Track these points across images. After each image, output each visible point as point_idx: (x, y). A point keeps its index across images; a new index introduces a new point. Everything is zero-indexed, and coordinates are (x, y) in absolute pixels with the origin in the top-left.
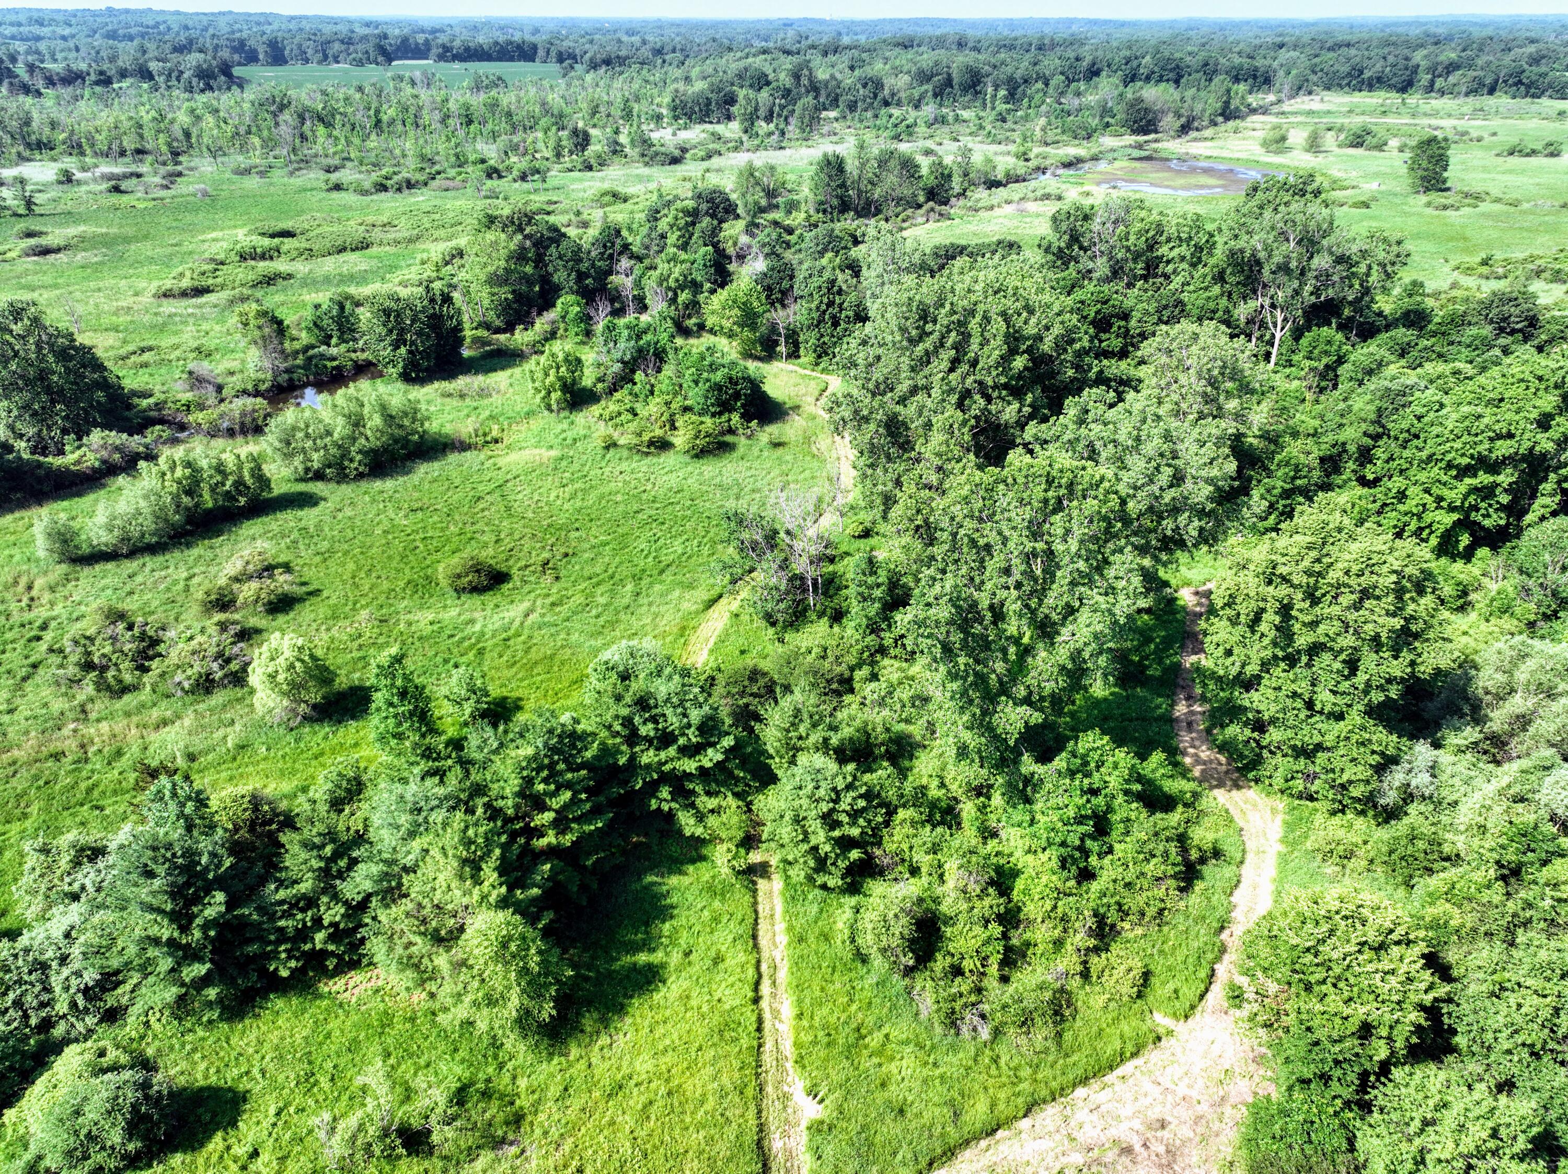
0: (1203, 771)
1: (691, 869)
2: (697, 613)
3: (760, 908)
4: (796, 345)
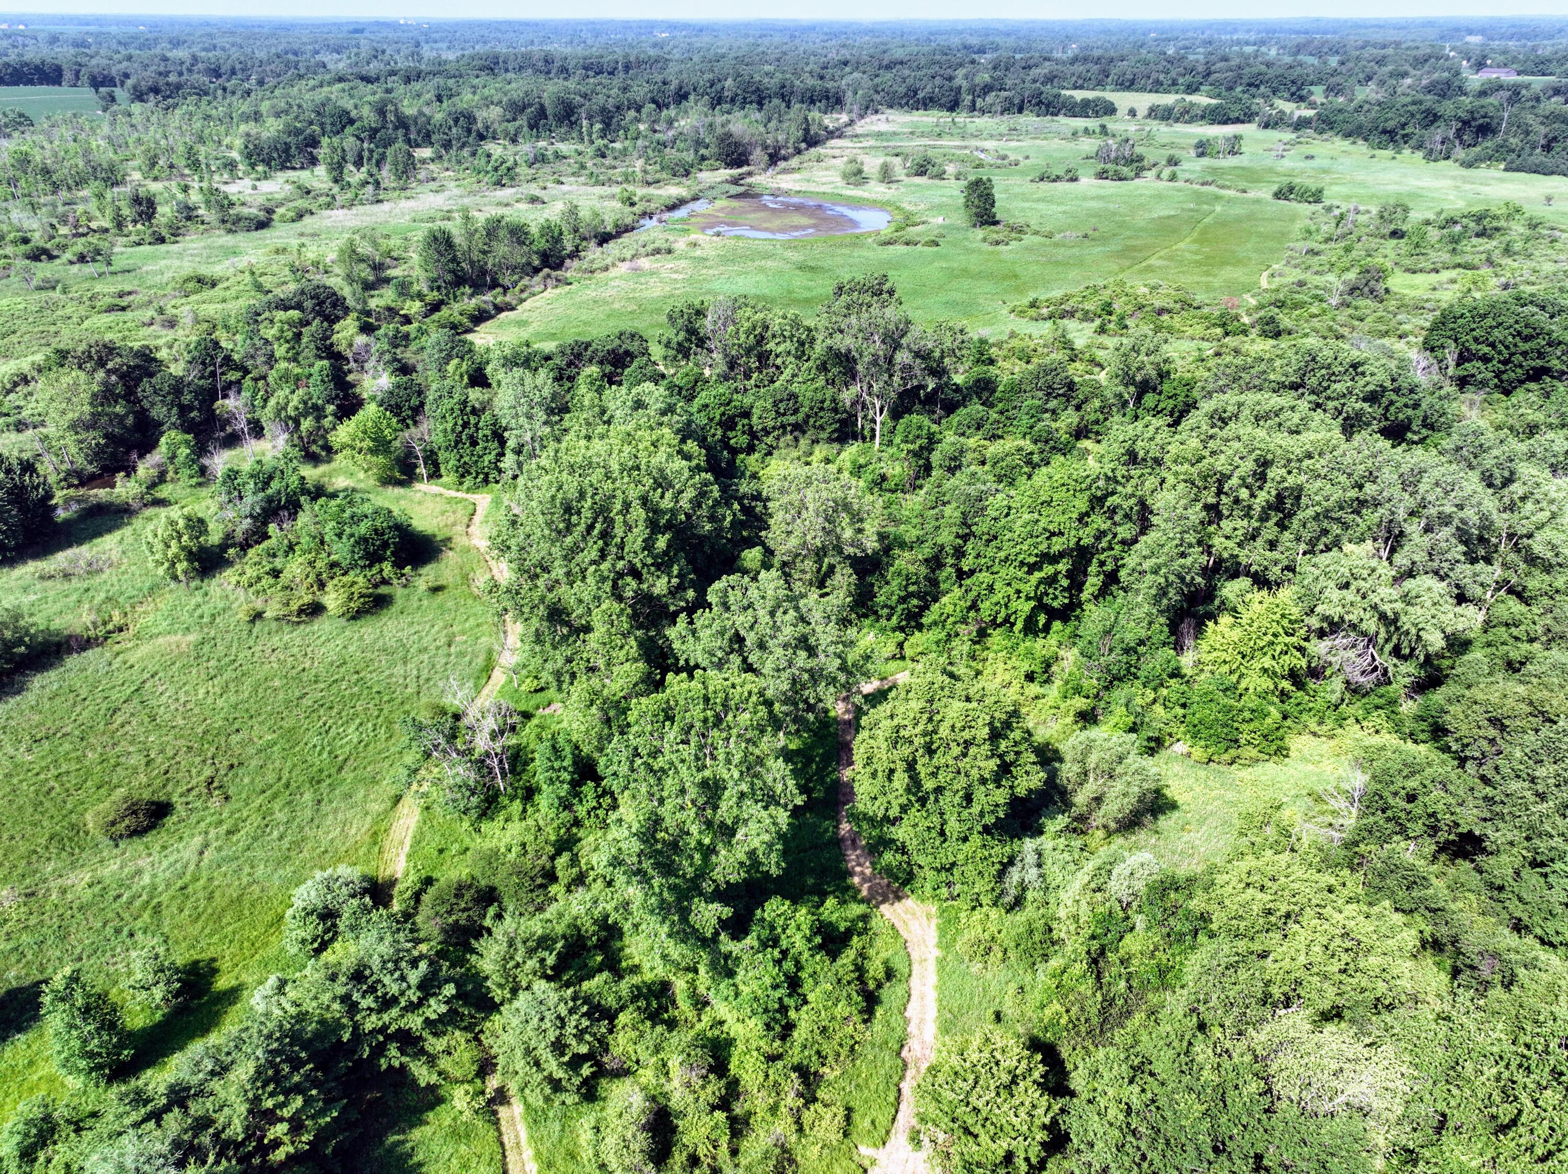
0: (870, 888)
1: (431, 1115)
2: (386, 812)
3: (505, 1139)
4: (436, 465)
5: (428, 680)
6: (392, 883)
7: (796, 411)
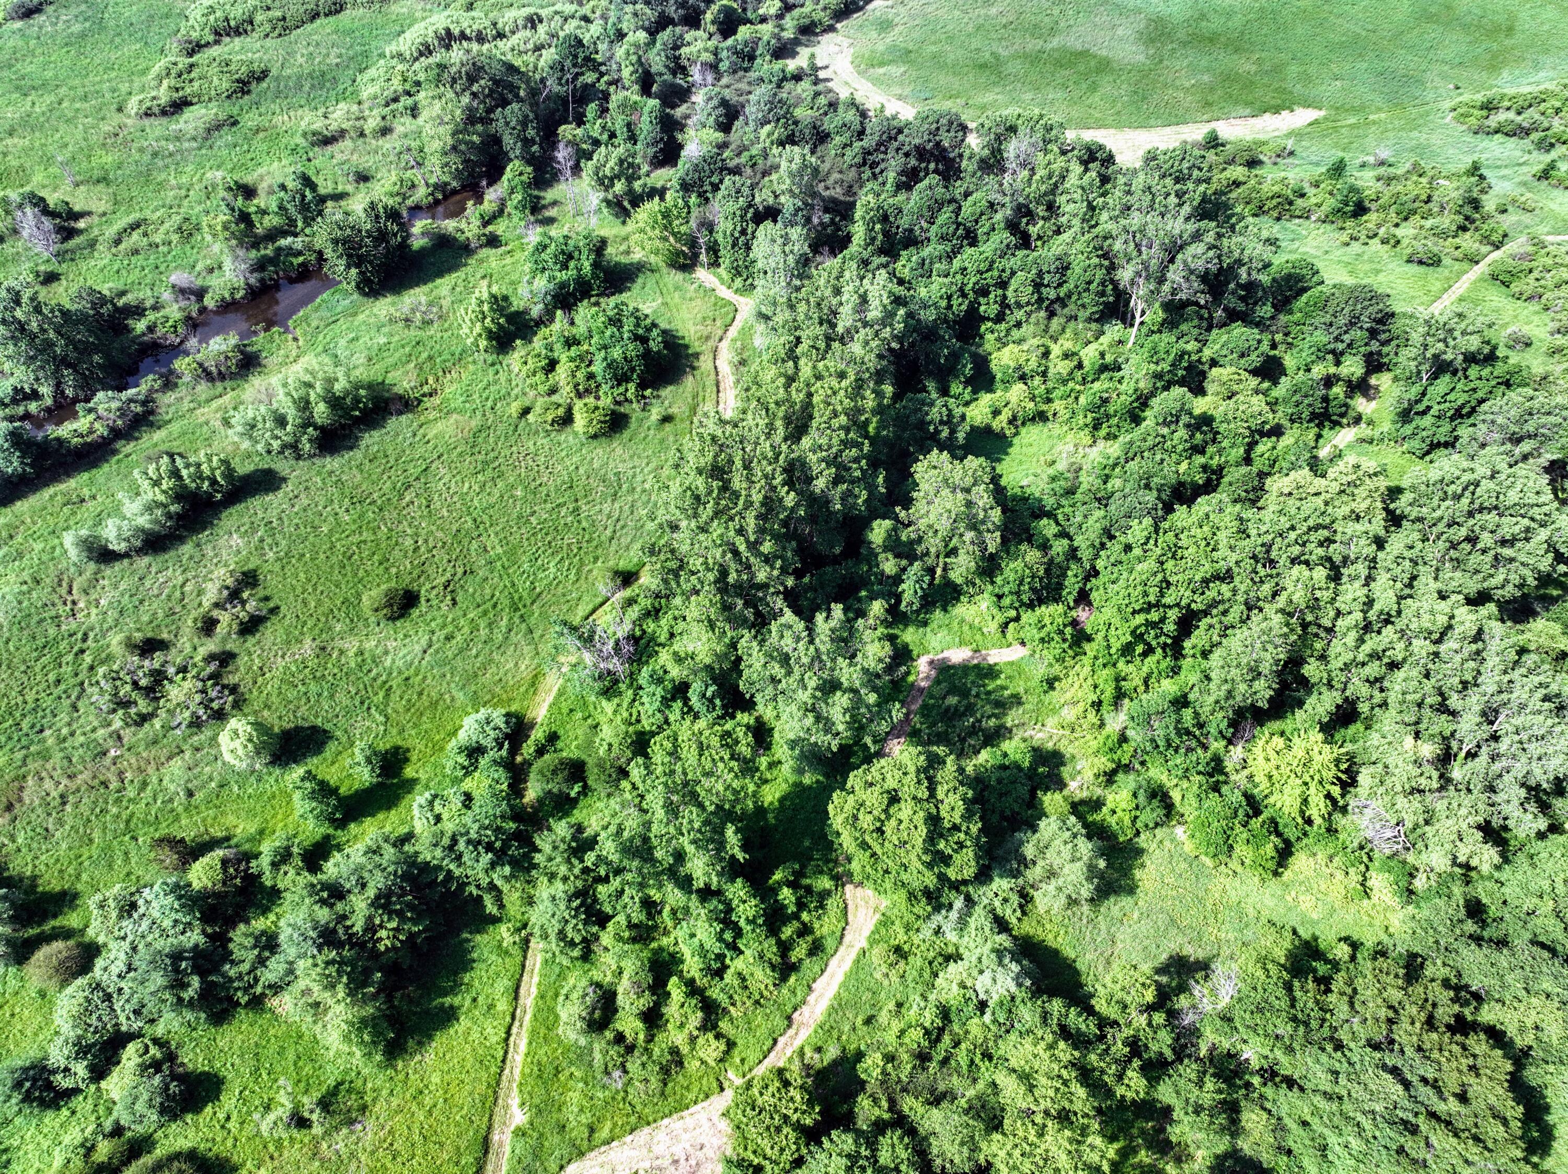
1: (487, 931)
3: (527, 964)
4: (716, 258)
5: (623, 527)
6: (532, 725)
7: (1060, 285)
